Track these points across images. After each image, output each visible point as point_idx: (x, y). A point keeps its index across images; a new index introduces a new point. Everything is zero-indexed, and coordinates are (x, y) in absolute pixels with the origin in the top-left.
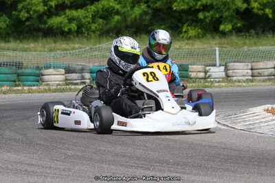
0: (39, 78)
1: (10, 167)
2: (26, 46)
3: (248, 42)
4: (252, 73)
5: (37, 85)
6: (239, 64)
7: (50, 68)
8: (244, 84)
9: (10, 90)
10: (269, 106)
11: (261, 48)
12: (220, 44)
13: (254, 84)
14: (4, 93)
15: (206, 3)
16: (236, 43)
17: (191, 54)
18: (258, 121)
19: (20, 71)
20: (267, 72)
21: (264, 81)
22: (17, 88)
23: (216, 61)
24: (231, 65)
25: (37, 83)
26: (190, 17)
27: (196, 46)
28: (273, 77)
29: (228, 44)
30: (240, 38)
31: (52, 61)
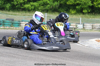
0: (19, 24)
1: (7, 54)
2: (16, 14)
3: (91, 17)
4: (92, 27)
5: (18, 27)
6: (88, 24)
7: (23, 21)
8: (89, 31)
9: (9, 28)
10: (97, 39)
11: (96, 19)
12: (82, 17)
13: (92, 31)
14: (7, 29)
15: (79, 3)
16: (88, 17)
17: (72, 19)
18: (93, 44)
19: (13, 22)
20: (97, 27)
21: (96, 30)
22: (12, 28)
23: (80, 22)
24: (85, 24)
25: (18, 26)
26: (72, 7)
27: (74, 17)
28: (99, 29)
29: (85, 17)
30: (89, 15)
31: (24, 19)
